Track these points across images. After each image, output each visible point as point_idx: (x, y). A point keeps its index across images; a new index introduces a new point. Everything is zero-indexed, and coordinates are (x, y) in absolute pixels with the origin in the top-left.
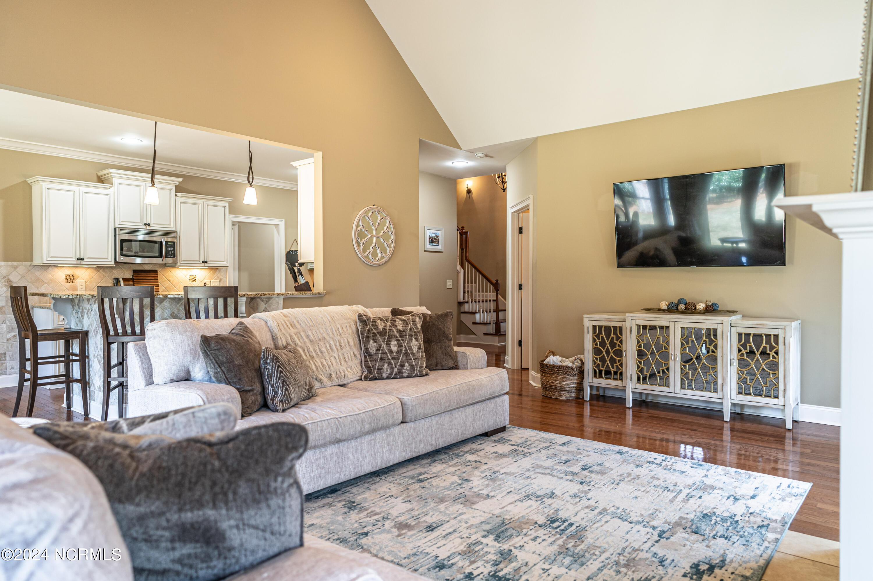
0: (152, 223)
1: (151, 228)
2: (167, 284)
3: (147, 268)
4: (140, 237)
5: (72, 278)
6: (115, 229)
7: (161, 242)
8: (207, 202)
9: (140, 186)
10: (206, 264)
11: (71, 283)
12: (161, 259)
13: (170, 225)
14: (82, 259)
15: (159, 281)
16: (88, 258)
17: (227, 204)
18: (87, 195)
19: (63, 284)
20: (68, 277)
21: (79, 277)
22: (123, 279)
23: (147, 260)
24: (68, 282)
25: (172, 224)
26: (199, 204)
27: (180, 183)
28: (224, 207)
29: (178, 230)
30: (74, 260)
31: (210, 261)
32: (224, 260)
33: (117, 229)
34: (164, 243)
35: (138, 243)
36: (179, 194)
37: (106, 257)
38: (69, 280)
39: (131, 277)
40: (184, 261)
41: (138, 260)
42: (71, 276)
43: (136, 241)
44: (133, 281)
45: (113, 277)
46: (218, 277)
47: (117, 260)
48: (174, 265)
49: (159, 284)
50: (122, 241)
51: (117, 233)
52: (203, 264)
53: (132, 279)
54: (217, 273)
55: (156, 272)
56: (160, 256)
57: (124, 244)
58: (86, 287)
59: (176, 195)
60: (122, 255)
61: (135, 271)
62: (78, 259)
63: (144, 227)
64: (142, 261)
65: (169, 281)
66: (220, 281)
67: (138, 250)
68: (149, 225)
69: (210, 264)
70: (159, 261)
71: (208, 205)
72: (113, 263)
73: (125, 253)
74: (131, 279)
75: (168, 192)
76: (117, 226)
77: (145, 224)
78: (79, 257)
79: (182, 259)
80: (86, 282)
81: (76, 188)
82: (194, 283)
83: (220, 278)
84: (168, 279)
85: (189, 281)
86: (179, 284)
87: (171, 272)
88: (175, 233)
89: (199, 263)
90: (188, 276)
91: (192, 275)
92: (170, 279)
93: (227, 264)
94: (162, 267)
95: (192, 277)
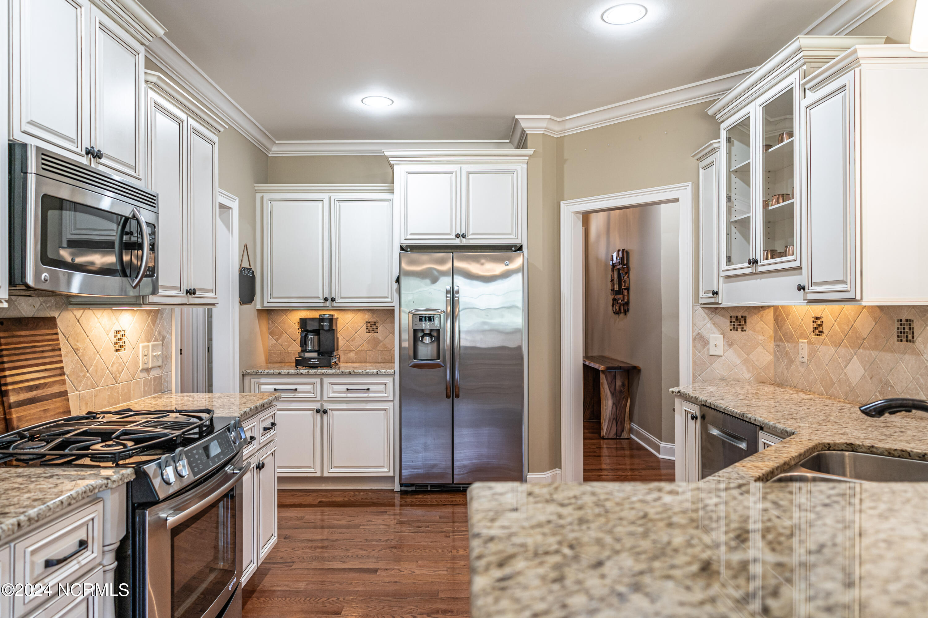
0: (107, 150)
2: (72, 362)
8: (191, 121)
9: (77, 5)
10: (190, 300)
13: (135, 167)
15: (63, 353)
17: (215, 138)
25: (139, 167)
26: (180, 122)
28: (213, 143)
32: (212, 288)
33: (32, 150)
34: (145, 227)
46: (159, 333)
49: (64, 363)
51: (32, 167)
52: (186, 300)
54: (158, 321)
55: (52, 322)
61: (1, 324)
63: (85, 160)
66: (162, 344)
68: (100, 155)
69: (195, 298)
71: (193, 130)
77: (90, 152)
82: (121, 353)
83: (163, 336)
84: (74, 347)
85: (114, 348)
86: (95, 361)
87: (80, 321)
88: (155, 196)
89: (180, 294)
90: (112, 334)
91: (119, 331)
92: (78, 344)
93: (216, 298)
94: (62, 305)
95: (119, 336)
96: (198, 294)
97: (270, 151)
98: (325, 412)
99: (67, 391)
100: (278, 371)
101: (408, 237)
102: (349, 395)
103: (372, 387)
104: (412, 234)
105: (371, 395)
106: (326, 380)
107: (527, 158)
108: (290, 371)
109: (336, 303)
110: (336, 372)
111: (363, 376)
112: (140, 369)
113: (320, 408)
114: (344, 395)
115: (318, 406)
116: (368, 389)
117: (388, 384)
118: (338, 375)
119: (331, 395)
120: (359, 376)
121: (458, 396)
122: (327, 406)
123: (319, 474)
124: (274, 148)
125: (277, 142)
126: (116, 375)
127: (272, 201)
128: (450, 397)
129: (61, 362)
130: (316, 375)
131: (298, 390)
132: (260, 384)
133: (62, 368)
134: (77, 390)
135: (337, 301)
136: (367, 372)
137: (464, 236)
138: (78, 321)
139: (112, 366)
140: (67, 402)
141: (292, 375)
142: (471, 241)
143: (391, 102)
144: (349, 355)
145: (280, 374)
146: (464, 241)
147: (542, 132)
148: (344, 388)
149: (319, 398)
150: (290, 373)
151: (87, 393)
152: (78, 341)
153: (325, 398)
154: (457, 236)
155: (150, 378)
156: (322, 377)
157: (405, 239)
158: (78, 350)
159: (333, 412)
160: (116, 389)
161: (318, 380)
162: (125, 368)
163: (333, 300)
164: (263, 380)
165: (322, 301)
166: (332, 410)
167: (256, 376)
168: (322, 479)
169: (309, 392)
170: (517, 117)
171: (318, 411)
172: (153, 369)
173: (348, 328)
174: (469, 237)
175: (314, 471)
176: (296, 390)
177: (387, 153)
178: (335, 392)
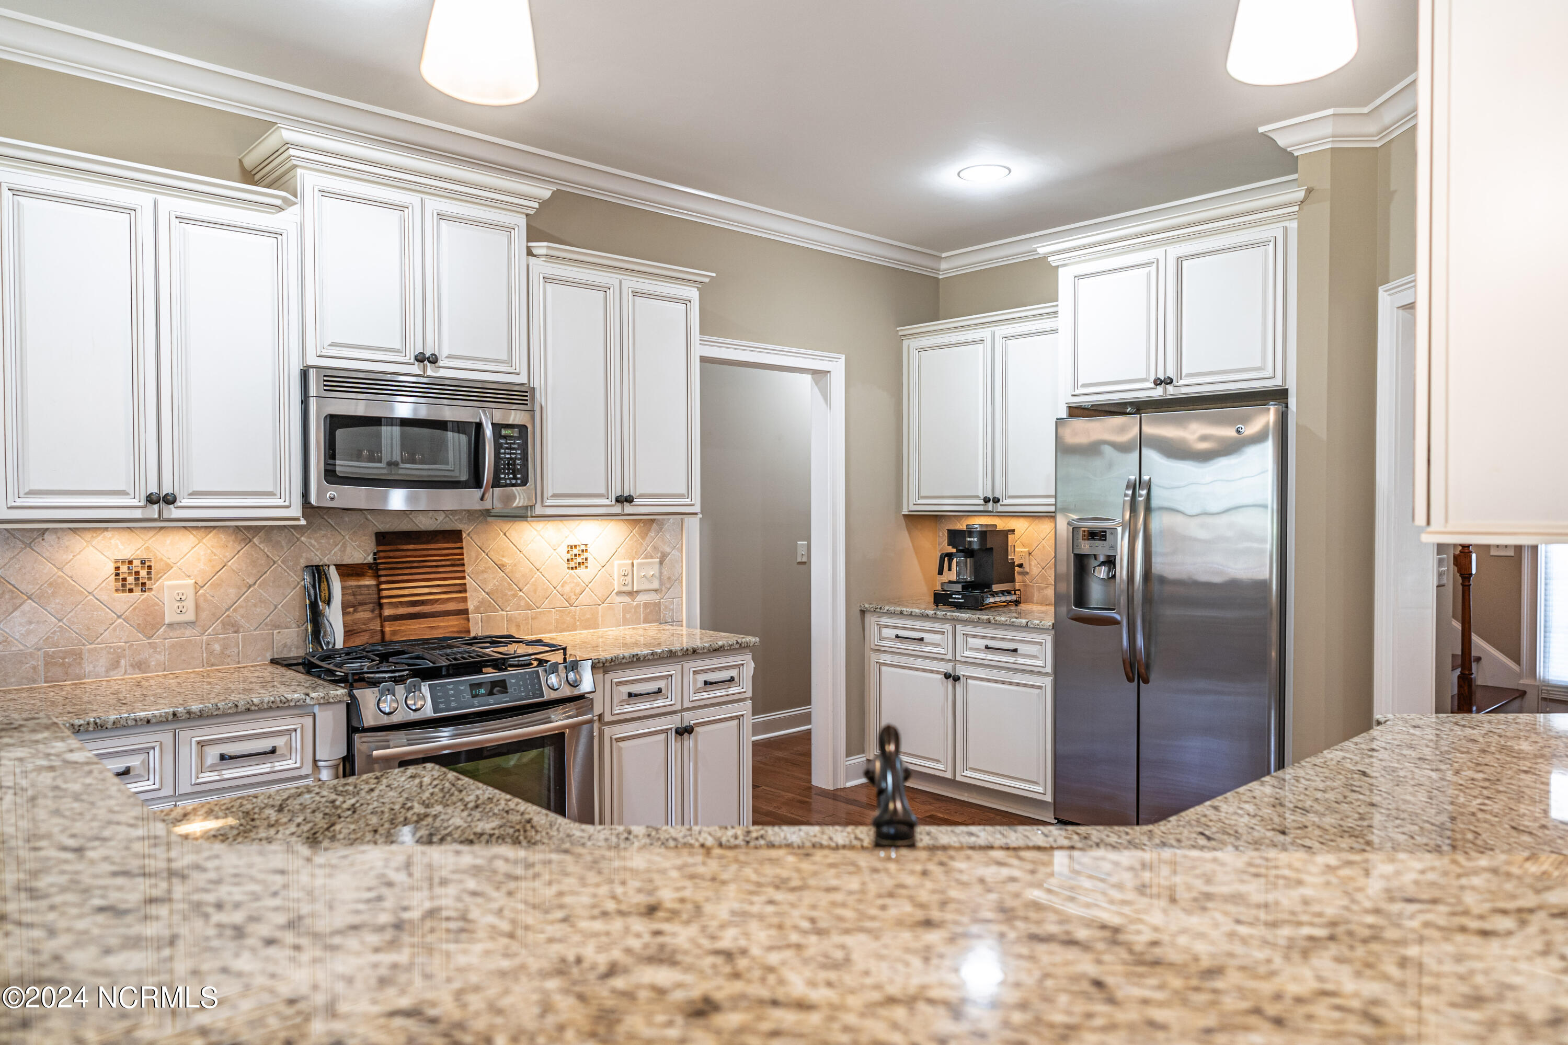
0: (445, 352)
1: (443, 373)
2: (493, 579)
3: (425, 524)
4: (404, 409)
5: (143, 573)
6: (304, 374)
7: (479, 426)
8: (632, 283)
9: (402, 208)
10: (628, 508)
11: (137, 594)
12: (477, 493)
13: (509, 362)
14: (170, 500)
15: (469, 569)
16: (194, 494)
17: (693, 293)
18: (193, 230)
19: (104, 597)
20: (124, 568)
21: (169, 567)
22: (338, 567)
23: (424, 499)
24: (124, 587)
25: (516, 359)
26: (605, 289)
27: (544, 204)
28: (687, 302)
29: (535, 383)
30: (135, 502)
31: (642, 496)
32: (684, 491)
33: (312, 374)
34: (488, 432)
35: (396, 430)
36: (541, 248)
37: (270, 489)
38: (131, 579)
39: (370, 559)
40: (555, 496)
41: (397, 499)
42: (136, 563)
43: (392, 421)
44: (377, 576)
45: (303, 562)
46: (655, 548)
47: (313, 500)
48: (522, 515)
49: (468, 580)
50: (335, 423)
51: (313, 391)
52: (617, 509)
53: (373, 569)
54: (652, 534)
55: (455, 536)
56: (476, 481)
57: (339, 433)
58: (197, 607)
59: (530, 253)
60: (331, 476)
61: (382, 538)
62: (151, 500)
63: (416, 369)
64: (409, 499)
65: (501, 567)
66: (661, 563)
67: (397, 457)
68: (433, 360)
69: (641, 506)
70: (470, 498)
71: (635, 294)
72: (296, 510)
73: (343, 466)
74: (369, 566)
75: (502, 237)
76: (312, 360)
77: (421, 359)
78: (153, 489)
79: (549, 491)
80: (197, 586)
81: (142, 199)
82: (581, 571)
83: (662, 553)
84: (498, 563)
85: (566, 566)
86: (533, 579)
87: (507, 534)
88: (527, 392)
89: (607, 502)
90: (563, 550)
91: (575, 546)
92: (504, 559)
93: (693, 505)
94: (478, 518)
95: (575, 551)
96: (637, 501)
97: (939, 270)
98: (957, 679)
99: (468, 609)
100: (899, 609)
101: (1077, 392)
102: (990, 657)
103: (1022, 648)
104: (1084, 386)
105: (1021, 660)
106: (959, 628)
107: (1297, 208)
108: (914, 610)
109: (1001, 505)
110: (970, 618)
111: (1006, 627)
112: (615, 591)
113: (950, 671)
114: (982, 656)
115: (947, 668)
116: (1015, 650)
117: (1044, 644)
118: (973, 622)
119: (967, 653)
120: (1001, 627)
121: (1146, 681)
122: (962, 671)
123: (949, 775)
124: (944, 265)
125: (944, 255)
126: (570, 597)
127: (920, 350)
128: (1134, 681)
129: (464, 578)
130: (944, 619)
131: (925, 640)
132: (881, 627)
133: (465, 584)
134: (502, 610)
135: (1002, 503)
136: (1013, 622)
137: (1170, 381)
138: (505, 534)
139: (562, 586)
140: (466, 622)
141: (915, 616)
142: (1184, 390)
143: (1007, 171)
144: (1046, 592)
145: (901, 613)
146: (1171, 391)
147: (1329, 146)
148: (981, 643)
149: (949, 657)
150: (913, 614)
151: (520, 614)
152: (503, 556)
153: (958, 658)
154: (1158, 382)
155: (635, 603)
156: (956, 623)
157: (1072, 396)
158: (503, 565)
159: (969, 681)
160: (569, 613)
161: (948, 627)
162: (587, 589)
163: (996, 501)
164: (885, 621)
165: (982, 502)
166: (968, 677)
167: (875, 614)
168: (952, 783)
169: (938, 645)
170: (1261, 130)
171: (947, 676)
172: (641, 594)
173: (1044, 547)
174: (1181, 382)
175: (941, 768)
176: (922, 639)
177: (1042, 251)
178: (972, 649)
